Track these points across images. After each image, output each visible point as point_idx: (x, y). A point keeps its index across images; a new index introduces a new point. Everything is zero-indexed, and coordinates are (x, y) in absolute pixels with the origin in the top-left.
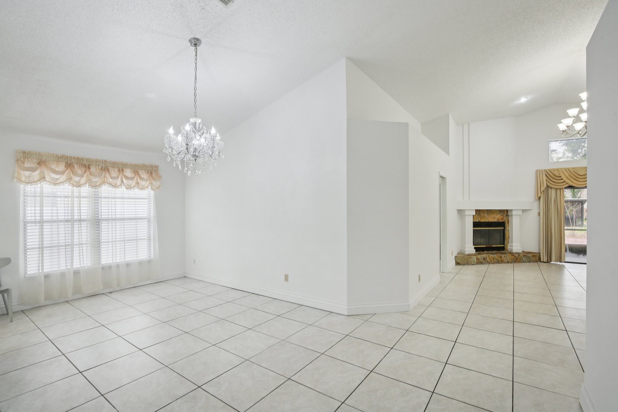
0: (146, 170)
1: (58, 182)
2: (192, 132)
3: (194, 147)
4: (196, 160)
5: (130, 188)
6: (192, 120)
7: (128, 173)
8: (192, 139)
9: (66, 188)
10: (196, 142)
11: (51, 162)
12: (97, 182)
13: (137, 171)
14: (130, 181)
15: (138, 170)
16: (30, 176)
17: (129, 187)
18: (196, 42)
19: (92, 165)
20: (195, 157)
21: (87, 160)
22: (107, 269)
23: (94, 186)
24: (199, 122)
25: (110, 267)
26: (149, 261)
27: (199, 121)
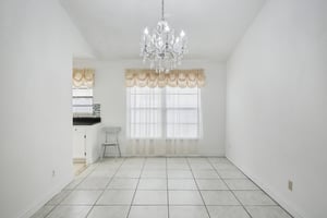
0: (194, 74)
1: (143, 85)
7: (182, 76)
9: (147, 89)
11: (139, 74)
12: (163, 84)
14: (183, 82)
16: (130, 83)
22: (169, 141)
23: (161, 87)
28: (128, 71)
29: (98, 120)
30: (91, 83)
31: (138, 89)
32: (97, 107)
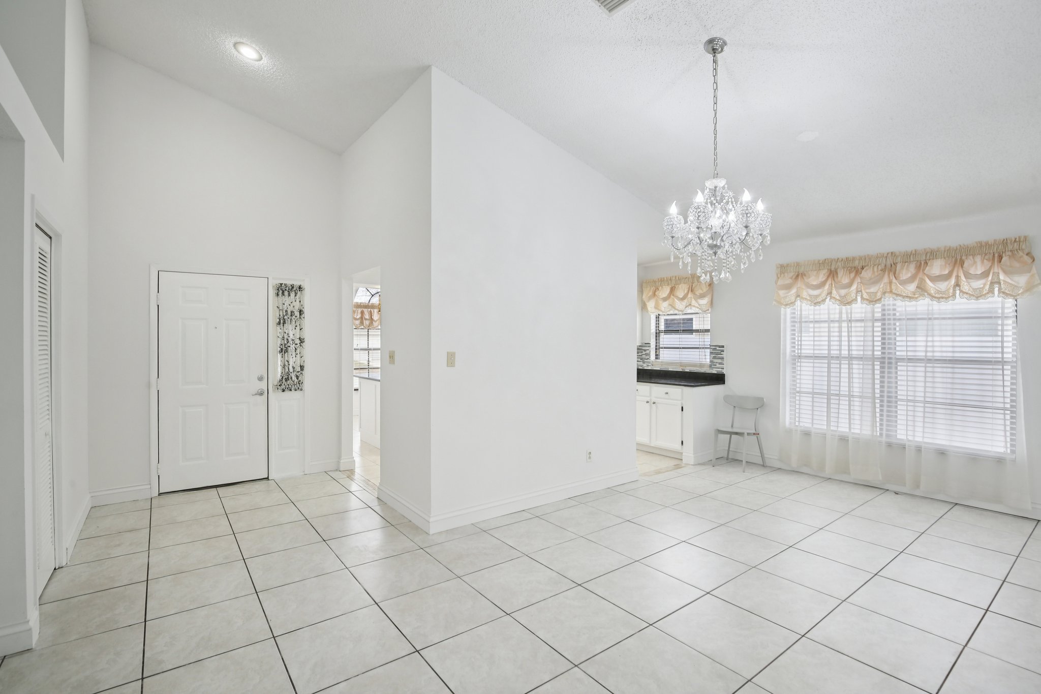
0: (986, 254)
1: (819, 300)
2: (709, 204)
3: (713, 231)
4: (715, 253)
5: (946, 298)
6: (709, 184)
7: (937, 267)
8: (707, 218)
9: (830, 309)
10: (715, 222)
11: (810, 272)
12: (876, 293)
13: (961, 259)
14: (941, 283)
15: (964, 258)
16: (787, 296)
17: (944, 296)
18: (714, 47)
19: (868, 265)
20: (714, 247)
21: (860, 258)
22: (897, 448)
23: (872, 301)
24: (722, 185)
25: (903, 447)
26: (1000, 461)
27: (721, 183)
28: (783, 269)
29: (718, 379)
30: (705, 301)
31: (806, 309)
32: (717, 351)
